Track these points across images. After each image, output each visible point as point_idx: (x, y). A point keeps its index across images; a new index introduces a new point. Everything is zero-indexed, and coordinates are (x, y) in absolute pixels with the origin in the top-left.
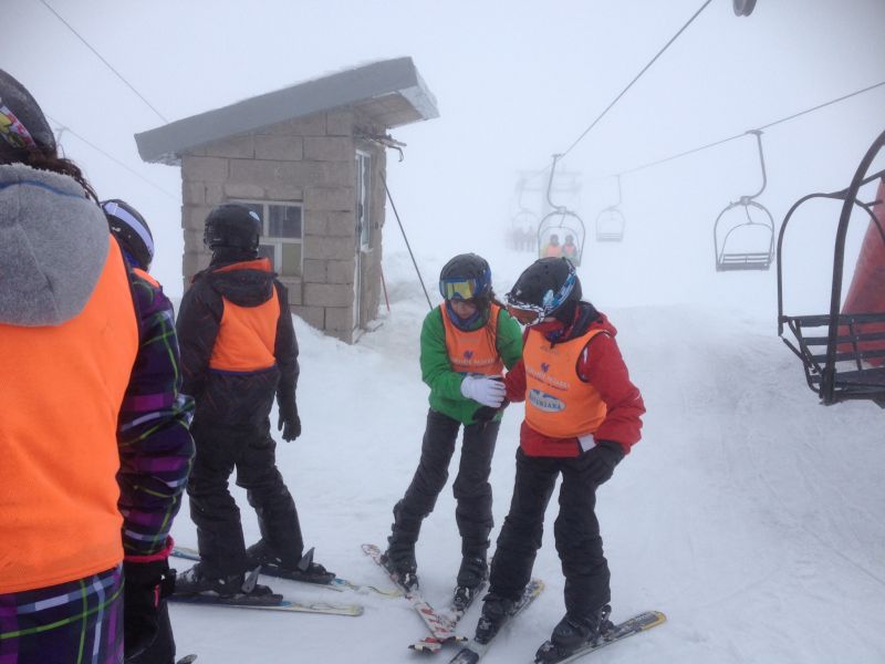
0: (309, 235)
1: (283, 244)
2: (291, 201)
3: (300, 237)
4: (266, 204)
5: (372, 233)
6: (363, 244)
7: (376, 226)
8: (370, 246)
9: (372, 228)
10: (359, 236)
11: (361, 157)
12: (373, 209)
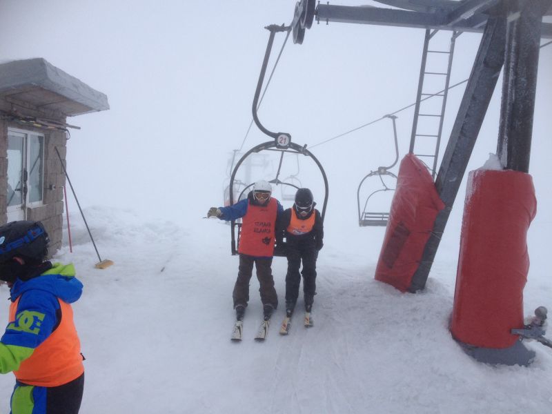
5: (45, 192)
6: (30, 201)
7: (51, 188)
8: (44, 203)
9: (45, 189)
10: (25, 195)
11: (27, 135)
12: (46, 174)
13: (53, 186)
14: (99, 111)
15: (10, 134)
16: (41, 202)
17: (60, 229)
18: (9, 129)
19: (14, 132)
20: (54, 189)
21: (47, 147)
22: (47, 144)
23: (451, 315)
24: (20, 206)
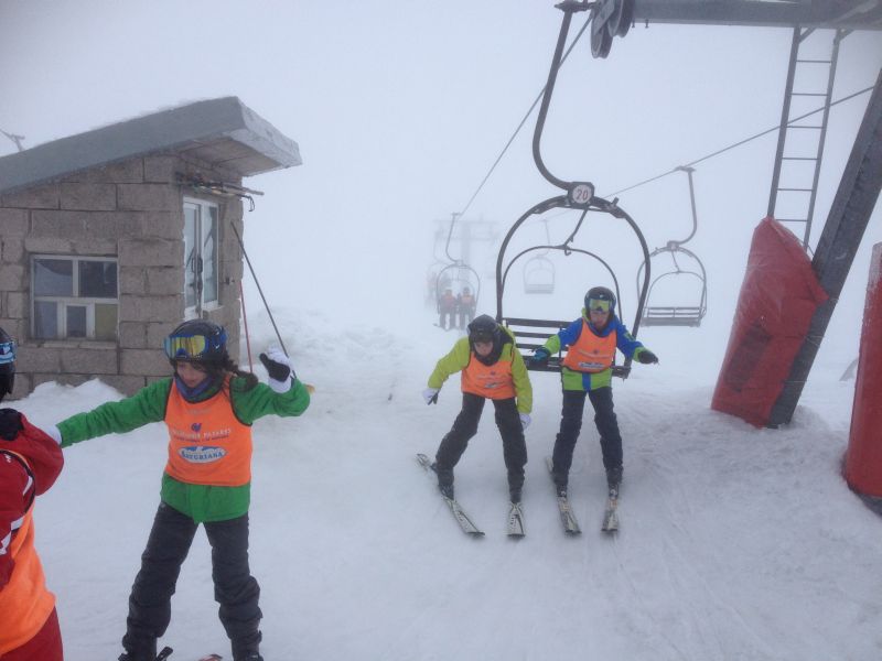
0: (126, 294)
1: (96, 305)
2: (105, 255)
3: (116, 297)
4: (76, 260)
5: (221, 288)
6: (206, 301)
7: (228, 282)
8: (220, 304)
9: (221, 284)
10: (200, 293)
11: (200, 206)
12: (221, 262)
13: (231, 279)
14: (287, 167)
15: (185, 206)
16: (216, 302)
17: (237, 340)
18: (185, 199)
19: (190, 204)
20: (231, 283)
21: (222, 224)
22: (222, 218)
23: (845, 456)
24: (194, 308)
